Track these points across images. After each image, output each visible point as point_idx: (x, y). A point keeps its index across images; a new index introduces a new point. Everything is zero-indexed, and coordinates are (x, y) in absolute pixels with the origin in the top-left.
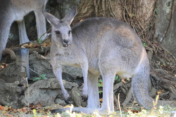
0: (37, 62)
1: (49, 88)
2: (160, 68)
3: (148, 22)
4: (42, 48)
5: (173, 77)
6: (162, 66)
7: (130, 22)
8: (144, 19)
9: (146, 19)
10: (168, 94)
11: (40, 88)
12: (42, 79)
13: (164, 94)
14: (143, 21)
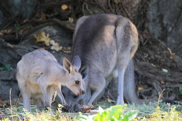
0: (4, 50)
1: (12, 80)
2: (146, 61)
3: (136, 9)
4: (17, 35)
5: (160, 72)
6: (150, 59)
7: (115, 9)
8: (131, 6)
9: (134, 6)
10: (151, 91)
11: (2, 80)
12: (5, 69)
13: (146, 90)
14: (130, 8)
